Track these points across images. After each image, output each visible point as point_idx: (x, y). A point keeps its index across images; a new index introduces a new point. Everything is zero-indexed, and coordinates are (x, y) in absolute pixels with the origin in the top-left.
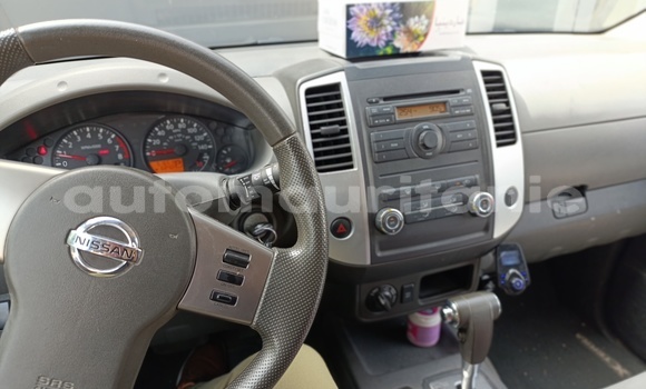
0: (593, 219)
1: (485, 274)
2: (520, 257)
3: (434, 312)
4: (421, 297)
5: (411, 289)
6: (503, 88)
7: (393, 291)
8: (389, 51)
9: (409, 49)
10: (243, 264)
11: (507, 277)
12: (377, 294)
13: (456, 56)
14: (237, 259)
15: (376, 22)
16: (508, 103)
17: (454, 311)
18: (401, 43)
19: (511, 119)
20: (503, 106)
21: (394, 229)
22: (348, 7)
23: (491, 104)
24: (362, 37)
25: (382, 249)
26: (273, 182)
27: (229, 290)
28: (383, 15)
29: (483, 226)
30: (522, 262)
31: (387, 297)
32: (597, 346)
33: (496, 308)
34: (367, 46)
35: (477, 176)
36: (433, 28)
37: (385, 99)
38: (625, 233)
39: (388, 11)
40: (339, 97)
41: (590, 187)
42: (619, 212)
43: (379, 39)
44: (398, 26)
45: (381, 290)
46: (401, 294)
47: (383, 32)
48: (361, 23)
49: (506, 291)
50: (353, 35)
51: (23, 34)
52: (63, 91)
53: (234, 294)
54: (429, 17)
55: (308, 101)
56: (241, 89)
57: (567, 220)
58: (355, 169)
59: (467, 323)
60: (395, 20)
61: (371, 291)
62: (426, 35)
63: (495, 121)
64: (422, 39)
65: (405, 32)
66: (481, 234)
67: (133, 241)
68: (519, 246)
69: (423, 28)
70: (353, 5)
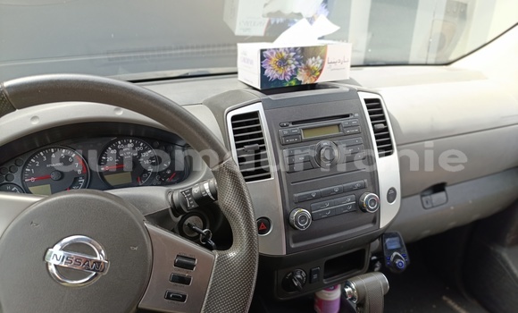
0: (452, 208)
1: (373, 255)
2: (401, 242)
3: (335, 288)
4: (325, 278)
5: (317, 272)
6: (382, 112)
7: (303, 274)
8: (293, 83)
9: (308, 82)
10: (191, 267)
11: (392, 259)
12: (292, 277)
13: (344, 88)
14: (185, 263)
15: (283, 62)
16: (385, 123)
17: (353, 290)
18: (303, 78)
19: (388, 135)
20: (382, 126)
21: (303, 225)
22: (262, 51)
23: (373, 125)
24: (272, 73)
25: (295, 242)
26: (210, 194)
27: (180, 289)
28: (288, 57)
29: (372, 219)
30: (402, 246)
31: (298, 279)
32: (459, 305)
33: (385, 286)
34: (277, 79)
35: (366, 181)
36: (326, 65)
37: (293, 123)
38: (476, 217)
39: (292, 54)
40: (258, 122)
41: (449, 183)
42: (470, 202)
43: (285, 75)
44: (300, 64)
45: (294, 274)
46: (309, 276)
47: (289, 69)
48: (272, 63)
49: (391, 269)
50: (266, 72)
51: (8, 88)
52: (35, 124)
53: (184, 293)
54: (323, 58)
55: (234, 125)
56: (186, 126)
57: (433, 209)
58: (272, 178)
59: (364, 299)
60: (297, 60)
61: (286, 276)
62: (321, 71)
63: (377, 138)
64: (318, 74)
65: (305, 69)
66: (371, 225)
67: (100, 253)
68: (399, 233)
69: (319, 65)
70: (266, 50)
